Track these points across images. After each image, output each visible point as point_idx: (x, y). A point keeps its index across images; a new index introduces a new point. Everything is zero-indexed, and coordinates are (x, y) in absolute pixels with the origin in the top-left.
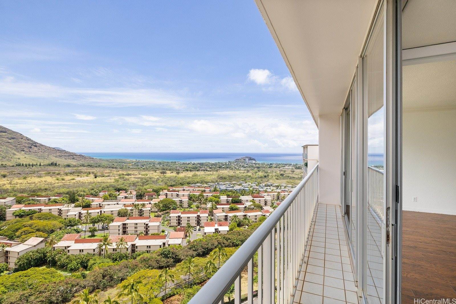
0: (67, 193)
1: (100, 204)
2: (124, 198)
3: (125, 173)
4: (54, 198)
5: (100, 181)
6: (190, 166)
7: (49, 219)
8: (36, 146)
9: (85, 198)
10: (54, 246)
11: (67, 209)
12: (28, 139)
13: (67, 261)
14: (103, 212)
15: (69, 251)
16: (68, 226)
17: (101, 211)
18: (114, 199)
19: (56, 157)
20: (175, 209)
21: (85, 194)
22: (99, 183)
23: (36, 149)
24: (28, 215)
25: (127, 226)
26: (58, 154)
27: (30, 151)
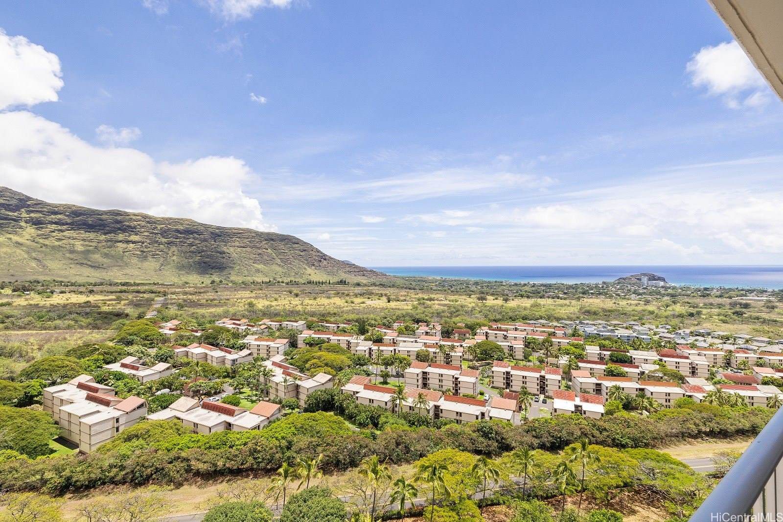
0: (357, 321)
1: (394, 339)
2: (424, 333)
3: (426, 297)
4: (342, 325)
5: (394, 307)
6: (527, 288)
7: (337, 352)
8: (325, 259)
9: (377, 329)
10: (342, 388)
11: (356, 341)
12: (318, 251)
13: (356, 411)
14: (397, 352)
15: (357, 397)
16: (357, 365)
17: (395, 350)
18: (411, 334)
19: (345, 272)
20: (501, 360)
21: (377, 323)
22: (392, 309)
23: (325, 263)
24: (317, 344)
25: (428, 376)
26: (347, 269)
27: (320, 266)
